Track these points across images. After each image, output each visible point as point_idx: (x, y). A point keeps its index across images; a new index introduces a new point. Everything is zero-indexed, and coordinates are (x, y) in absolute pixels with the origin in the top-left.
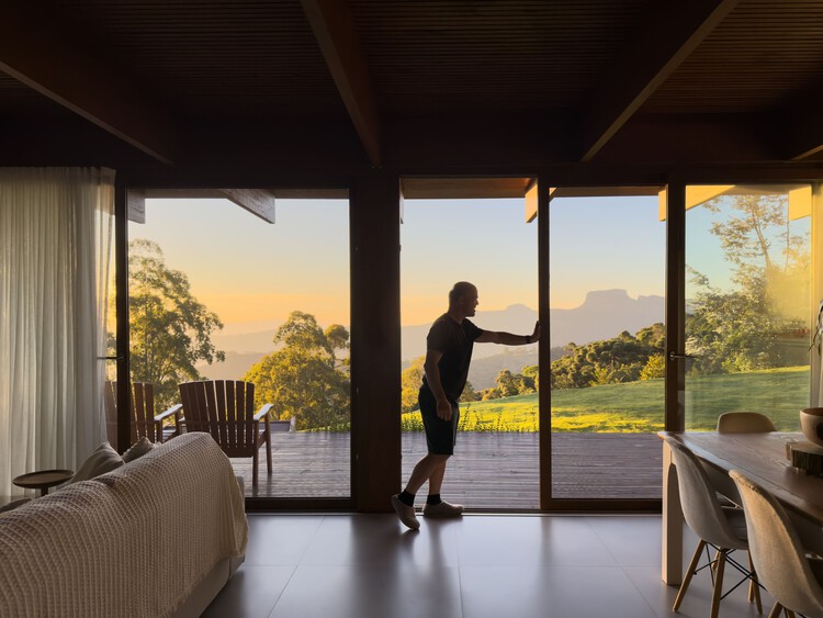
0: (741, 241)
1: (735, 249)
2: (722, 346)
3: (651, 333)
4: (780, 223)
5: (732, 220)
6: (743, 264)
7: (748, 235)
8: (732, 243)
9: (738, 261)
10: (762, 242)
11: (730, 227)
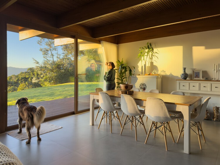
0: (47, 53)
1: (46, 55)
2: (43, 80)
3: (12, 78)
4: (56, 50)
5: (45, 48)
6: (47, 59)
7: (49, 52)
8: (45, 54)
9: (46, 58)
10: (52, 54)
11: (44, 50)
